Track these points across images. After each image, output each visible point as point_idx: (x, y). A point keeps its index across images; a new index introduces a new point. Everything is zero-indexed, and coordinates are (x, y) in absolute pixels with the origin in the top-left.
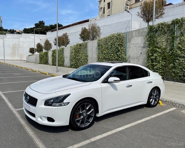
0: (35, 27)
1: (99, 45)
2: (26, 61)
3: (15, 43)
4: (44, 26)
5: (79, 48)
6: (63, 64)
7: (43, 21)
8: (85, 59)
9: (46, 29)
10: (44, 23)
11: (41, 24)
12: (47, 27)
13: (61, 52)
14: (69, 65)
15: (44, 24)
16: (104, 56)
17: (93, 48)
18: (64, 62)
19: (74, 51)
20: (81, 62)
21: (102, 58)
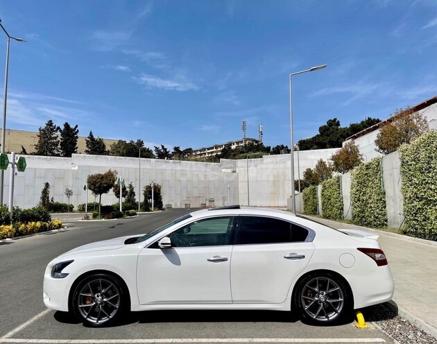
0: (319, 133)
1: (403, 164)
2: (286, 209)
3: (278, 172)
4: (337, 130)
5: (366, 174)
6: (341, 214)
7: (335, 119)
8: (377, 200)
9: (341, 136)
10: (338, 122)
11: (330, 126)
12: (344, 130)
13: (336, 187)
14: (350, 217)
15: (338, 124)
16: (415, 190)
17: (394, 170)
18: (342, 209)
19: (356, 183)
20: (371, 207)
21: (410, 198)
